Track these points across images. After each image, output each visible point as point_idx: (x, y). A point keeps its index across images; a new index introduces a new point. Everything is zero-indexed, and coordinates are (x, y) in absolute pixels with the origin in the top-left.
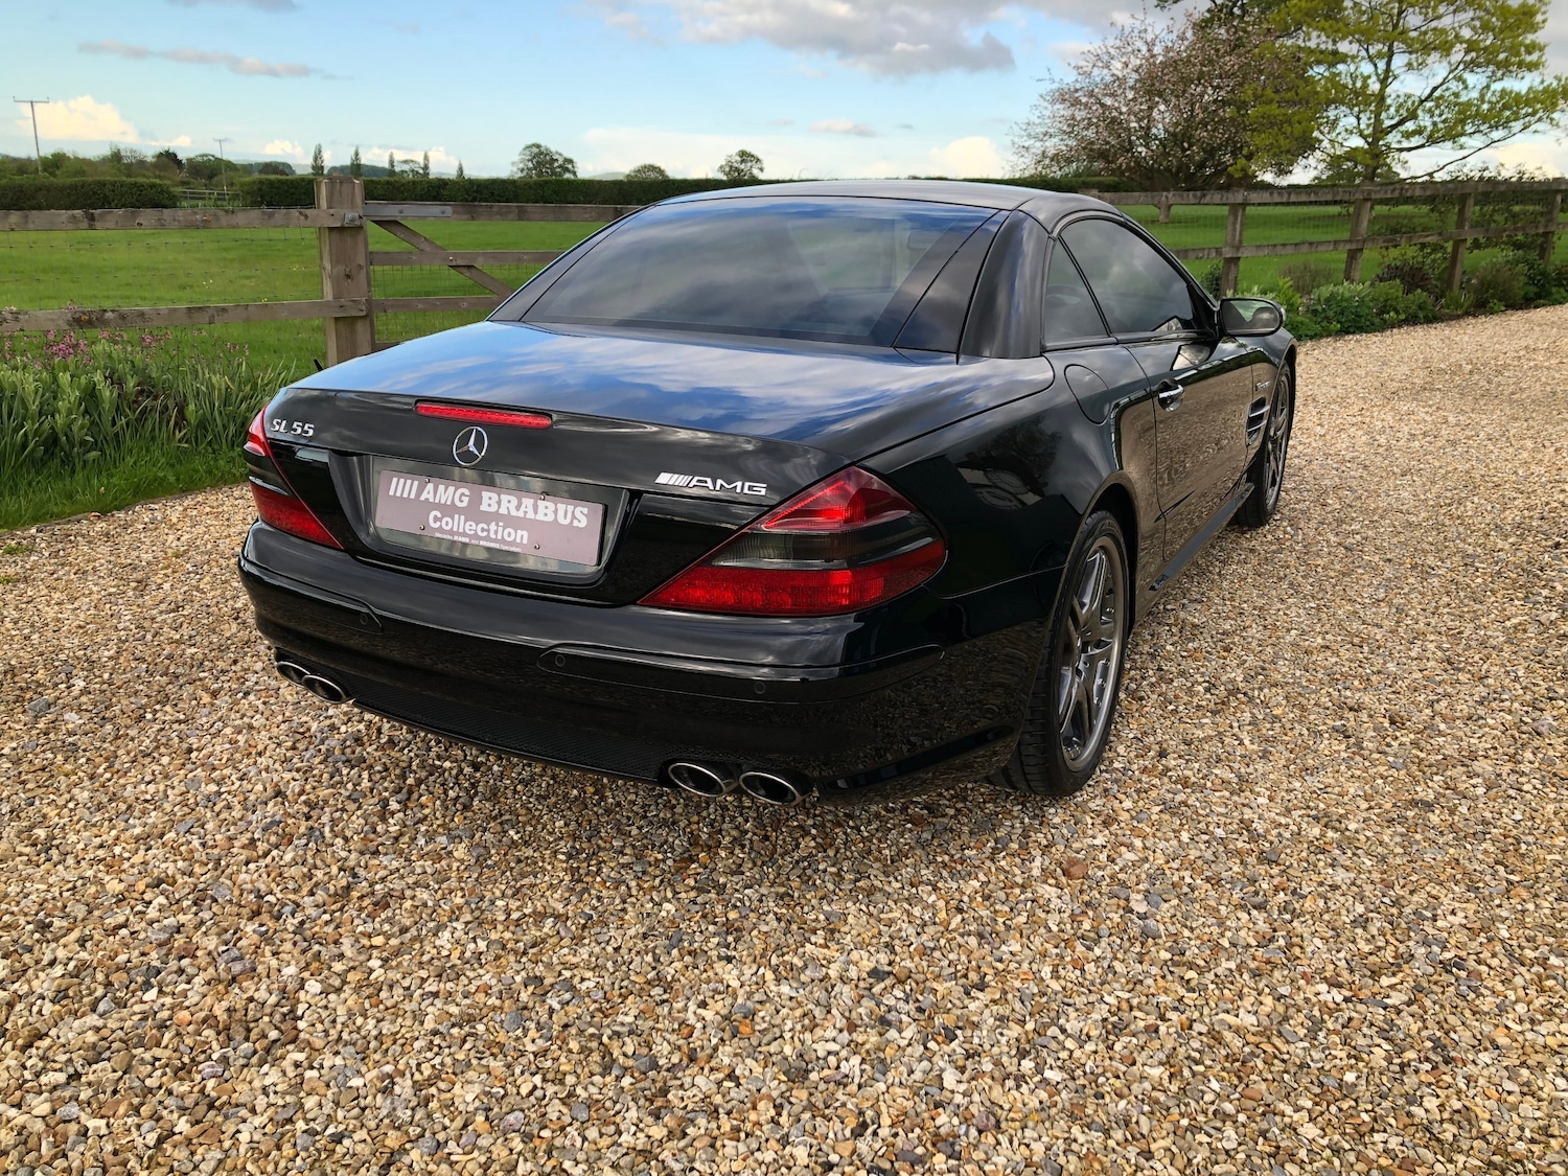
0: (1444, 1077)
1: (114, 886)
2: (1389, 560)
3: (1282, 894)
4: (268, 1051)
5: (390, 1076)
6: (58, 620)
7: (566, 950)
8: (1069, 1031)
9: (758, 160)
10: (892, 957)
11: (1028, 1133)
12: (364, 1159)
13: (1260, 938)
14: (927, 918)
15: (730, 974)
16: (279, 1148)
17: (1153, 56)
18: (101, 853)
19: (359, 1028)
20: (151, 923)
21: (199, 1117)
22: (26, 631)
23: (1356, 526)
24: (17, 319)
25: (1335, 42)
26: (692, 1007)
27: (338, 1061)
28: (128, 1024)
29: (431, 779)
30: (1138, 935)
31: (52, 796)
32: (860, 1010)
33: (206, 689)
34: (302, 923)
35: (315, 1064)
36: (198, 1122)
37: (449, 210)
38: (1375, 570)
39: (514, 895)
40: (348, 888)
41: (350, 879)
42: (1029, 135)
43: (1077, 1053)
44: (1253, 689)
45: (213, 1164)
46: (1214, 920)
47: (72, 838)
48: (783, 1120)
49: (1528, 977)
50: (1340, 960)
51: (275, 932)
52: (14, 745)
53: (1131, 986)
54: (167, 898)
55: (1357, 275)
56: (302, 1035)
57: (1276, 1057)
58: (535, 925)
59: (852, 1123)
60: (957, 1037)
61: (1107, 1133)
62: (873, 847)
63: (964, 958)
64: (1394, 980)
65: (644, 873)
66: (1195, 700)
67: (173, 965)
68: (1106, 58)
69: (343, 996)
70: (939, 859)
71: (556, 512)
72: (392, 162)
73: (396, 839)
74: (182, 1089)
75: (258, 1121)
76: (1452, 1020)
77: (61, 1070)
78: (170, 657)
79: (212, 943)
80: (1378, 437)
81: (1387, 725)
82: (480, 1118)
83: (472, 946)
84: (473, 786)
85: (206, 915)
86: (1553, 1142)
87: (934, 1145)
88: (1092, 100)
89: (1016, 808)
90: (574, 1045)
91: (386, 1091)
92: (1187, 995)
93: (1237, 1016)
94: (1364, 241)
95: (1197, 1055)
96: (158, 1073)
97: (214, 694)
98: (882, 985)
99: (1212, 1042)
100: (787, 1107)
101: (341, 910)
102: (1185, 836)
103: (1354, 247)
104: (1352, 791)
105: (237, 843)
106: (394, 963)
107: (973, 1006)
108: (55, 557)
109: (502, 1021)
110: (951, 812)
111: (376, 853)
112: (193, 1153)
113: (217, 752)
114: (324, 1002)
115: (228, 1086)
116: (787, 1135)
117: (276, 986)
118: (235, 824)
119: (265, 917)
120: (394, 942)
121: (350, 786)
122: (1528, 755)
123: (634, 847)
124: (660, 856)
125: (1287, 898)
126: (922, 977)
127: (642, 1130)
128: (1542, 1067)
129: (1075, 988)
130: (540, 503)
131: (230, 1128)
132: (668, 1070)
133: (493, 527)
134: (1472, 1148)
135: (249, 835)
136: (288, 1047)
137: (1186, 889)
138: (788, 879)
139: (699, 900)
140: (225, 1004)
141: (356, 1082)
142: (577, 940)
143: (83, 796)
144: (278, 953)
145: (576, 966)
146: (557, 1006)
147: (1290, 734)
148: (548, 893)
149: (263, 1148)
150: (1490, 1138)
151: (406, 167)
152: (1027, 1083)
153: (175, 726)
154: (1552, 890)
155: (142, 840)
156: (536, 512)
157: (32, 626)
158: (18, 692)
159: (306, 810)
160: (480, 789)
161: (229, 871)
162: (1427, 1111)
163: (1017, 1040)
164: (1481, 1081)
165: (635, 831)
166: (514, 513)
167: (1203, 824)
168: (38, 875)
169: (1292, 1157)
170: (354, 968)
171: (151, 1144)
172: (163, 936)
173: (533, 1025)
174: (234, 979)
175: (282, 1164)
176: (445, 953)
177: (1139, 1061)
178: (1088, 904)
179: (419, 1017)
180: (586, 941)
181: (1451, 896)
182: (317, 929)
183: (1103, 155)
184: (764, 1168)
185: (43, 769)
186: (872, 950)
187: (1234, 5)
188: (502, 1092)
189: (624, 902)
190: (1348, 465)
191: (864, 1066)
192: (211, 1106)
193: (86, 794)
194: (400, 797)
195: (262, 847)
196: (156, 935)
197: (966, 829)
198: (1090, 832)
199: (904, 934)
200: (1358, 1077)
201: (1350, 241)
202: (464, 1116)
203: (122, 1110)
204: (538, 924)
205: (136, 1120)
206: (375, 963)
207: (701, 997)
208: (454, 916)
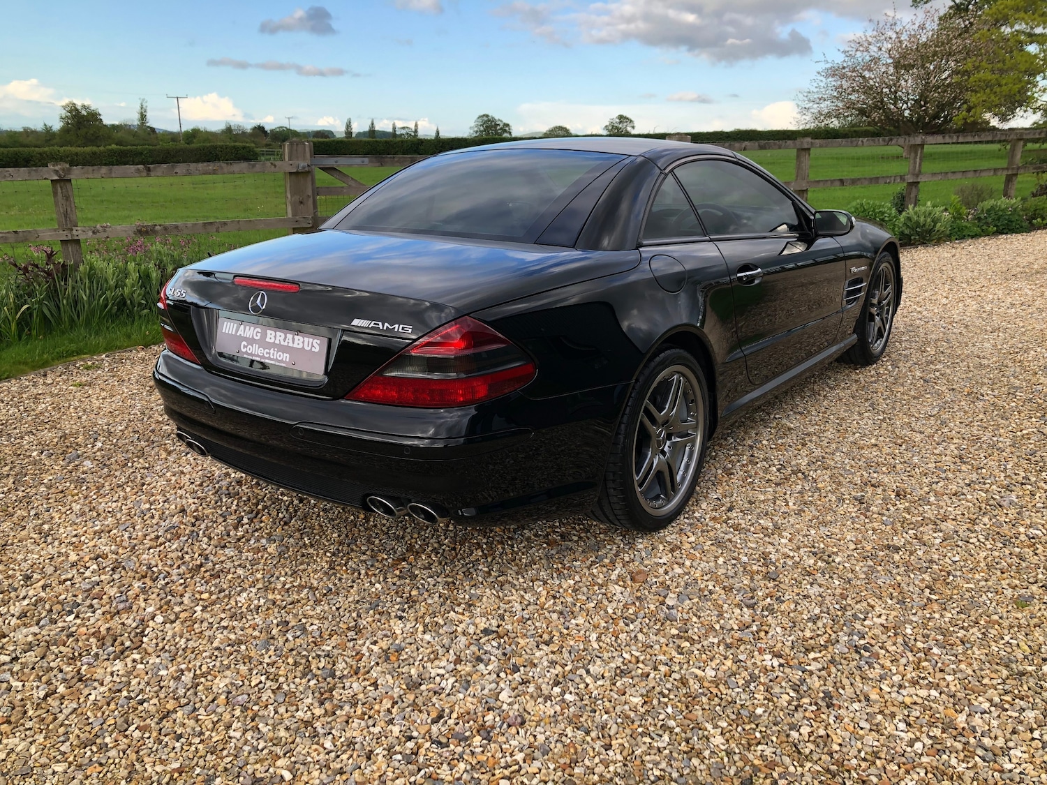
0: (822, 715)
1: (73, 557)
2: (953, 389)
3: (769, 599)
4: (122, 653)
5: (182, 671)
6: (100, 408)
7: (309, 607)
8: (592, 672)
9: (631, 121)
10: (500, 623)
11: (539, 729)
12: (151, 714)
13: (741, 625)
14: (532, 601)
15: (398, 627)
16: (108, 704)
17: (900, 42)
18: (74, 540)
19: (177, 644)
20: (84, 579)
21: (71, 685)
22: (80, 414)
23: (939, 366)
24: (105, 231)
25: (1032, 28)
26: (368, 643)
27: (158, 660)
28: (54, 632)
29: (273, 506)
30: (661, 619)
31: (60, 507)
32: (468, 652)
33: (166, 450)
34: (167, 583)
35: (144, 662)
36: (70, 687)
37: (366, 160)
38: (939, 395)
39: (292, 575)
40: (201, 565)
41: (203, 561)
42: (809, 100)
43: (591, 686)
44: (810, 471)
45: (70, 710)
46: (717, 613)
47: (62, 530)
48: (394, 711)
49: (911, 659)
50: (788, 641)
51: (150, 588)
52: (51, 478)
53: (643, 649)
54: (98, 566)
55: (1012, 192)
56: (143, 645)
57: (717, 696)
58: (297, 592)
59: (434, 715)
60: (519, 671)
61: (588, 733)
62: (517, 557)
63: (544, 626)
64: (818, 655)
65: (372, 566)
66: (768, 476)
67: (88, 602)
68: (866, 44)
69: (174, 625)
70: (555, 566)
71: (303, 342)
72: (394, 128)
73: (239, 540)
74: (68, 669)
75: (102, 689)
76: (845, 682)
77: (9, 655)
78: (153, 431)
79: (113, 592)
80: (985, 306)
81: (893, 497)
82: (223, 697)
83: (256, 602)
84: (296, 511)
85: (116, 576)
86: (878, 762)
87: (478, 731)
88: (854, 74)
89: (618, 538)
90: (291, 661)
91: (177, 679)
92: (677, 656)
93: (704, 671)
94: (1018, 168)
95: (667, 692)
96: (59, 660)
97: (169, 453)
98: (487, 638)
99: (680, 685)
100: (400, 703)
101: (192, 578)
102: (721, 561)
103: (1010, 172)
104: (848, 537)
105: (148, 538)
106: (209, 609)
107: (538, 654)
108: (112, 372)
109: (257, 645)
110: (575, 538)
111: (225, 547)
112: (62, 704)
113: (158, 486)
114: (162, 628)
115: (93, 669)
116: (393, 719)
117: (138, 618)
118: (152, 527)
119: (147, 580)
120: (214, 597)
121: (224, 508)
122: (986, 520)
123: (373, 550)
124: (386, 557)
125: (771, 602)
126: (514, 635)
127: (311, 710)
128: (893, 715)
129: (608, 647)
130: (296, 337)
131: (86, 692)
132: (340, 678)
133: (272, 351)
134: (820, 759)
135: (156, 533)
136: (134, 651)
137: (706, 593)
138: (457, 574)
139: (398, 583)
140: (107, 625)
141: (163, 672)
142: (318, 602)
143: (76, 507)
144: (147, 600)
145: (311, 617)
146: (291, 638)
147: (823, 500)
148: (312, 575)
149: (100, 704)
150: (834, 754)
151: (403, 132)
152: (552, 701)
153: (142, 471)
154: (958, 607)
155: (99, 534)
156: (293, 342)
157: (84, 411)
158: (64, 449)
159: (193, 521)
160: (299, 513)
161: (138, 553)
162: (800, 734)
163: (557, 675)
164: (846, 720)
165: (377, 541)
166: (282, 343)
167: (736, 554)
168: (36, 550)
169: (699, 754)
170: (186, 610)
171: (42, 697)
172: (89, 586)
173: (272, 648)
174: (118, 612)
175: (107, 713)
176: (240, 605)
177: (628, 693)
178: (638, 598)
179: (211, 640)
180: (322, 603)
181: (883, 606)
182: (174, 587)
183: (862, 112)
184: (371, 736)
185: (62, 492)
186: (490, 617)
187: (969, 3)
188: (241, 683)
189: (354, 582)
190: (954, 325)
191: (456, 684)
192: (80, 680)
193: (78, 507)
194: (250, 516)
195: (161, 540)
196: (85, 586)
197: (580, 549)
198: (659, 555)
199: (514, 609)
200: (765, 712)
201: (1007, 169)
202: (214, 695)
203: (32, 678)
204: (299, 593)
205: (39, 684)
206: (199, 608)
207: (375, 638)
208: (253, 585)
